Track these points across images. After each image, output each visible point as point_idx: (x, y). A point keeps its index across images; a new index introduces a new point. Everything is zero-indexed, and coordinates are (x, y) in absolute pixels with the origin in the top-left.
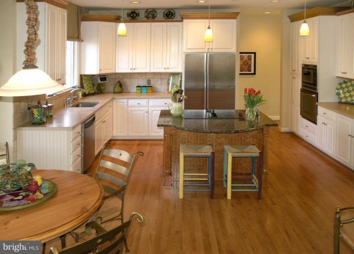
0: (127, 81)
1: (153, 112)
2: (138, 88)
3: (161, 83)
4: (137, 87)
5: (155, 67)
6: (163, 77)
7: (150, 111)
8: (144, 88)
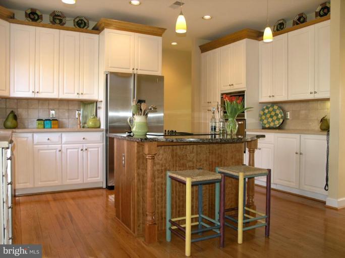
0: (22, 112)
1: (69, 151)
2: (40, 122)
3: (68, 116)
4: (38, 120)
5: (65, 92)
6: (70, 108)
7: (64, 150)
8: (48, 121)
